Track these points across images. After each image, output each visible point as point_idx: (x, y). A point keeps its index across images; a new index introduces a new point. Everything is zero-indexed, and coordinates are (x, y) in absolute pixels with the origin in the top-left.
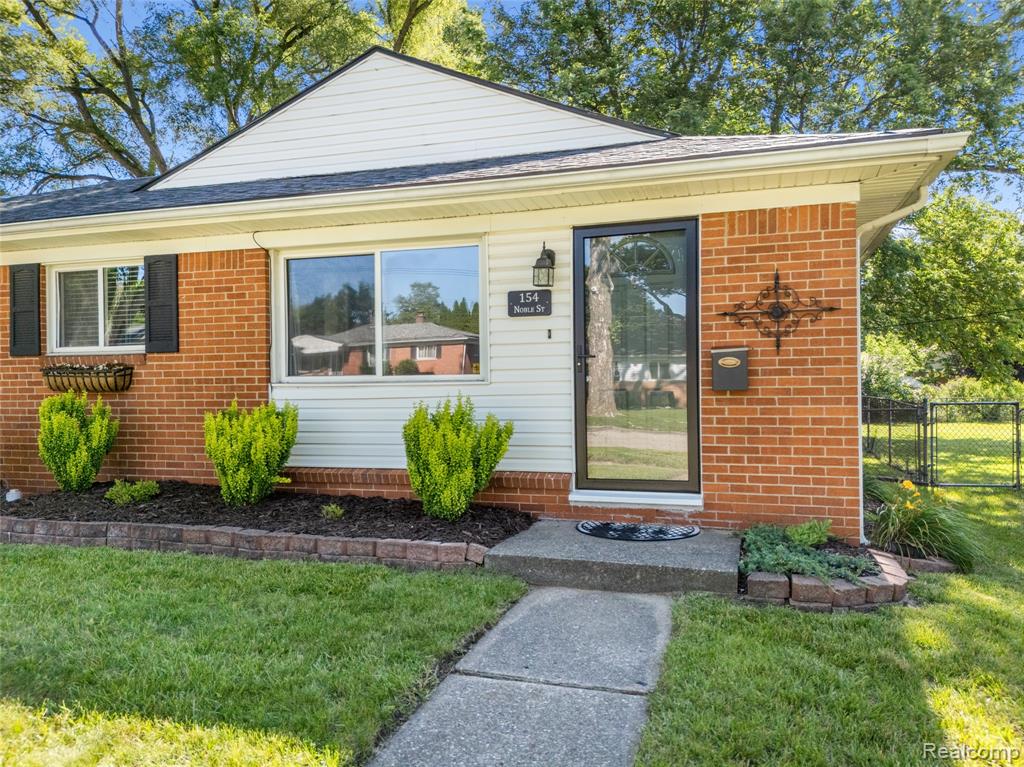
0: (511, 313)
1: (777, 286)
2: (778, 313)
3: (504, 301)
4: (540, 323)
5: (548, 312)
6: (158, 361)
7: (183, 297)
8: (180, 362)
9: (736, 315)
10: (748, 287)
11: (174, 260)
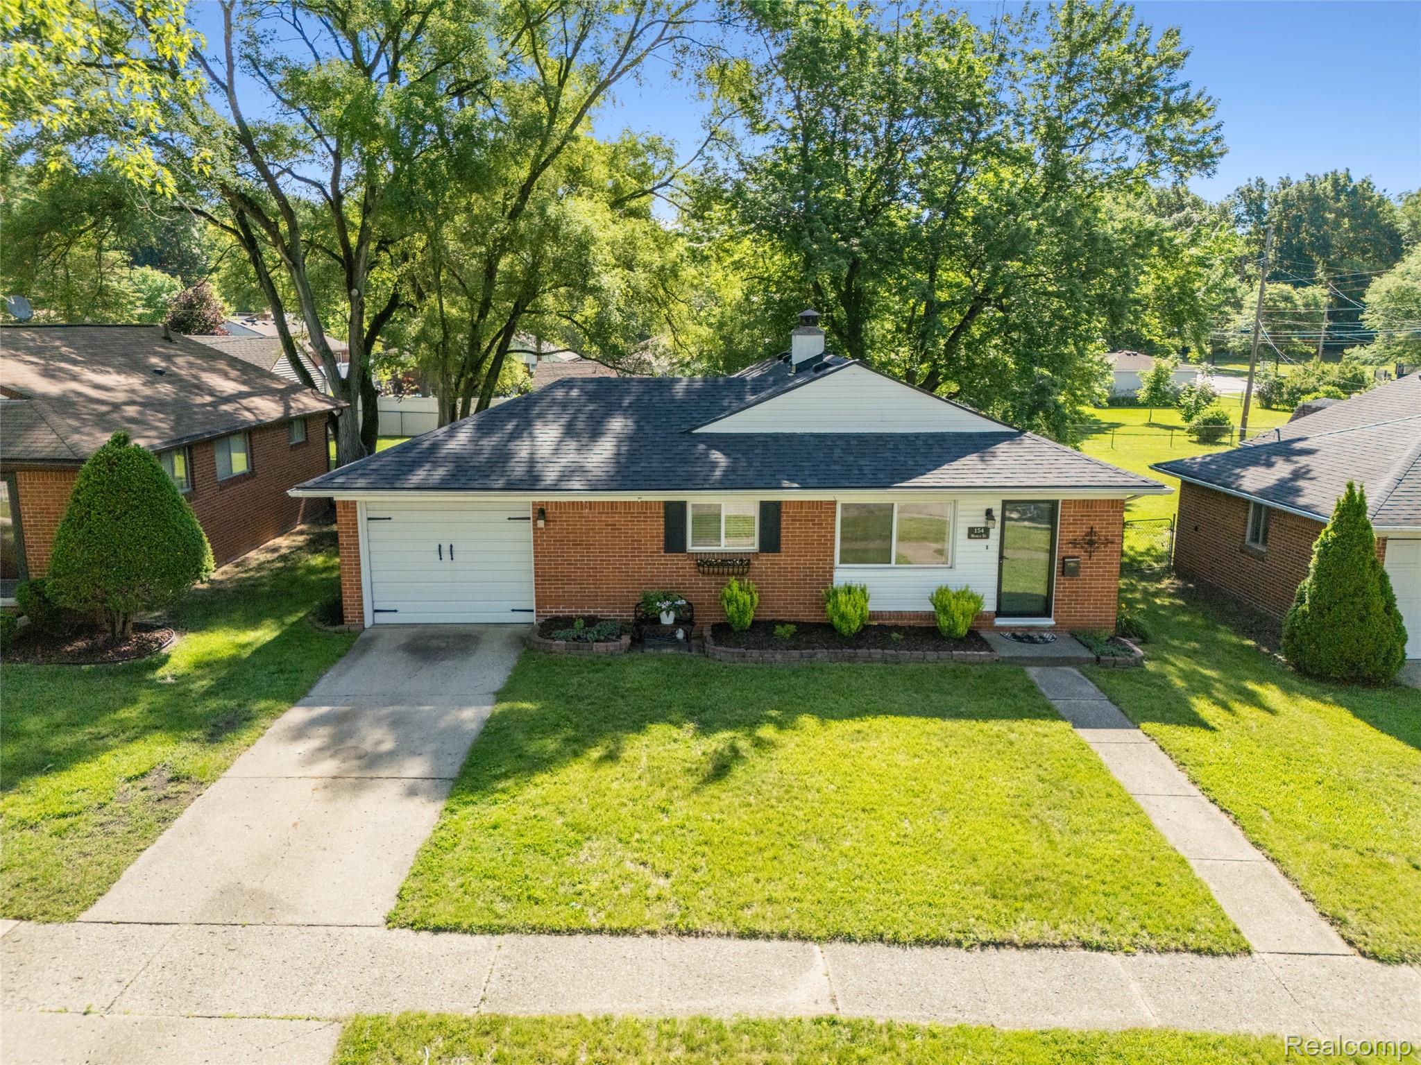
0: (969, 537)
1: (1092, 532)
2: (1091, 543)
3: (966, 531)
4: (983, 542)
5: (987, 537)
6: (765, 557)
7: (783, 524)
8: (781, 559)
9: (1074, 543)
10: (1080, 532)
11: (778, 505)
